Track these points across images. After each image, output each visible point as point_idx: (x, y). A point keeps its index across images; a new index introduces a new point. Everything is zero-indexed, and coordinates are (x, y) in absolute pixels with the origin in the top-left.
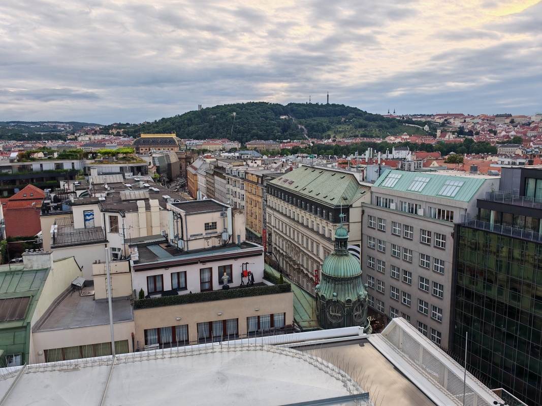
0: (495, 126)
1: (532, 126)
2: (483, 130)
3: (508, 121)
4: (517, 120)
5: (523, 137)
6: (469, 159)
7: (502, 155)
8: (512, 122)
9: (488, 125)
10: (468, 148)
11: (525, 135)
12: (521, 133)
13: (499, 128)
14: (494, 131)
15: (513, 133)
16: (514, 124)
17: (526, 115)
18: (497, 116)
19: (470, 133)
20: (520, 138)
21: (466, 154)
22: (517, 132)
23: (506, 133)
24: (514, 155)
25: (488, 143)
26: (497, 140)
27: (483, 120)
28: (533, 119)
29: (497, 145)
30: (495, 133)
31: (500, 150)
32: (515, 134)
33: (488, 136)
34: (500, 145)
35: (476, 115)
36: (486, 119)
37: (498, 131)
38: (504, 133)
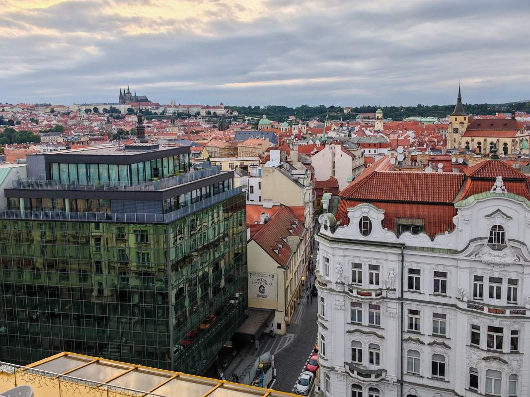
0: (36, 115)
1: (71, 115)
2: (24, 119)
3: (48, 110)
4: (57, 110)
5: (64, 126)
6: (10, 149)
7: (44, 143)
8: (52, 111)
9: (29, 114)
10: (10, 138)
11: (66, 123)
12: (62, 121)
13: (40, 117)
14: (36, 120)
15: (54, 122)
16: (55, 114)
17: (64, 105)
18: (37, 105)
19: (11, 122)
20: (61, 127)
21: (7, 145)
22: (58, 121)
23: (48, 122)
24: (55, 143)
25: (31, 133)
26: (39, 129)
27: (23, 109)
28: (72, 108)
29: (40, 134)
30: (37, 122)
31: (44, 139)
32: (57, 123)
33: (30, 126)
34: (43, 134)
35: (15, 104)
36: (25, 108)
37: (40, 121)
38: (45, 122)
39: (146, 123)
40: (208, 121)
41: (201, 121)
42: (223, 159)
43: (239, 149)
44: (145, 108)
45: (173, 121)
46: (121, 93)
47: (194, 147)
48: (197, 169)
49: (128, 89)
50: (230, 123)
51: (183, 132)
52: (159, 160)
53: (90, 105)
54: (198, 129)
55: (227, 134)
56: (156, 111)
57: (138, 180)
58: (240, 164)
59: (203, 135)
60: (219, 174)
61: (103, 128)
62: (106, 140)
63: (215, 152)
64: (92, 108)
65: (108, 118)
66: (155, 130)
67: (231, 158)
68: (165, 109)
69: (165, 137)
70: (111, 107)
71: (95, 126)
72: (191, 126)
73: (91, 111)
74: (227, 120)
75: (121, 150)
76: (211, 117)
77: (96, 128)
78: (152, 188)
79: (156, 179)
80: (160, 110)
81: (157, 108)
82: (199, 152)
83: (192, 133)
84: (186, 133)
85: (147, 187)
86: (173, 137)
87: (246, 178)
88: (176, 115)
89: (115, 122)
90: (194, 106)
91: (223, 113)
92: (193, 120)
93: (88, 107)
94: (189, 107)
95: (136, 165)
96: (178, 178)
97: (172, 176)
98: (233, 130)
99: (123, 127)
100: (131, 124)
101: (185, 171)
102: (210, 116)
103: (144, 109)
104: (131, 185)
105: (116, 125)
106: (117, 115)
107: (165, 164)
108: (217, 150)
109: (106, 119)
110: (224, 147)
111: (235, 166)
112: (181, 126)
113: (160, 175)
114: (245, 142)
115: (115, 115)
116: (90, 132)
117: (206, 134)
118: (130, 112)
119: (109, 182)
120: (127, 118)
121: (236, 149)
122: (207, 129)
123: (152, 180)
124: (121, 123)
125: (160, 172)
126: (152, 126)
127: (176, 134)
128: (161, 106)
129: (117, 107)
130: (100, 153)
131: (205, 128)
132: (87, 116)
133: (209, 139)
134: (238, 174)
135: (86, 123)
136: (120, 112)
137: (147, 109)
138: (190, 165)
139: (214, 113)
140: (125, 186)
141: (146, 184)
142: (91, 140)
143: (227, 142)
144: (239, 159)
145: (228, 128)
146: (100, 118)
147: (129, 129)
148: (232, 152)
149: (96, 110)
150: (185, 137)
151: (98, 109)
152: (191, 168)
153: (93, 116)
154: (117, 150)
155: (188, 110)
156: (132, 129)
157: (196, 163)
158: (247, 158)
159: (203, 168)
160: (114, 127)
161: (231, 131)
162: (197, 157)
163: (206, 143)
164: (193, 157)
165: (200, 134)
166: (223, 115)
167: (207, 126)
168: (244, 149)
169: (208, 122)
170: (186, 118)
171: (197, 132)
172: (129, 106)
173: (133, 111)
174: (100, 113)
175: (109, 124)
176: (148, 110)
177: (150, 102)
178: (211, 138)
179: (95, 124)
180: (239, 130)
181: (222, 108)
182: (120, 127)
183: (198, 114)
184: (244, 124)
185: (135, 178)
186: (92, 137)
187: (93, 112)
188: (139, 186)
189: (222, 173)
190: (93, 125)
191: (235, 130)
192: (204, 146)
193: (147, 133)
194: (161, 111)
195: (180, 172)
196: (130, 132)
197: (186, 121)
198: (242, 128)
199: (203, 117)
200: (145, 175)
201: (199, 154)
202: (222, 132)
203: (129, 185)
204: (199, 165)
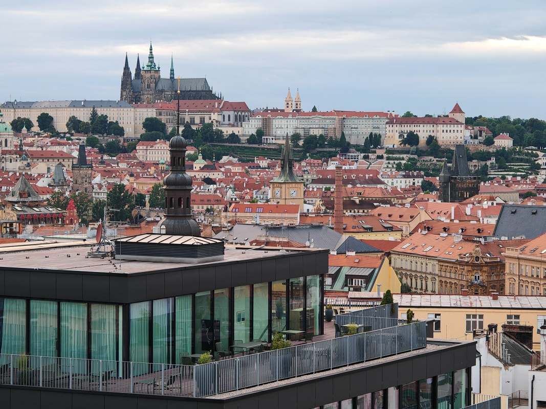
39: (202, 169)
40: (407, 168)
41: (382, 167)
42: (446, 300)
43: (510, 267)
44: (202, 120)
45: (288, 166)
46: (127, 68)
47: (353, 254)
48: (347, 331)
49: (151, 57)
50: (483, 175)
51: (318, 202)
52: (222, 294)
53: (28, 105)
54: (372, 192)
55: (468, 212)
56: (236, 131)
57: (151, 359)
58: (505, 321)
59: (385, 217)
60: (421, 351)
61: (63, 183)
62: (71, 222)
63: (424, 276)
64: (33, 116)
65: (82, 150)
66: (230, 193)
67: (474, 298)
68: (266, 123)
69: (257, 218)
70: (94, 114)
71: (41, 176)
72: (346, 182)
73: (29, 124)
74: (474, 165)
75: (104, 256)
76: (420, 153)
77: (42, 183)
78: (191, 388)
79: (207, 355)
80: (250, 128)
81: (239, 120)
82: (367, 272)
83: (349, 205)
84: (329, 205)
85: (176, 384)
86: (285, 220)
87: (523, 371)
88: (301, 143)
89: (102, 162)
90: (361, 115)
91: (460, 141)
92: (357, 164)
93: (23, 114)
94: (344, 116)
95: (145, 306)
96: (277, 357)
97: (261, 349)
98: (492, 199)
99: (126, 181)
100: (152, 170)
101: (307, 336)
102: (413, 148)
103: (197, 121)
104: (127, 375)
105: (106, 174)
106: (110, 139)
107: (241, 307)
108: (430, 270)
109: (76, 154)
110: (455, 257)
111: (486, 327)
112: (314, 181)
113: (222, 345)
114: (532, 245)
115: (105, 139)
116: (21, 195)
117: (396, 211)
118: (154, 130)
119: (59, 361)
120: (142, 153)
121: (498, 267)
122: (401, 194)
123: (194, 361)
124: (123, 166)
125: (224, 335)
126: (221, 181)
127: (294, 209)
128: (253, 114)
129: (113, 115)
130: (36, 262)
131: (395, 190)
132: (16, 141)
133: (407, 228)
134: (494, 355)
135: (14, 166)
136: (120, 131)
137: (207, 121)
138: (326, 316)
139: (431, 140)
140: (107, 376)
141: (175, 372)
142: (23, 220)
143: (468, 239)
144: (504, 301)
145: (475, 191)
146: (57, 149)
147: (146, 188)
148: (483, 277)
149: (46, 122)
150: (324, 220)
151: (52, 119)
152: (326, 325)
153: (36, 141)
154: (92, 255)
155: (342, 126)
156: (156, 188)
157: (347, 310)
158: (534, 302)
159: (367, 329)
160: (98, 179)
161: (486, 204)
162: (357, 289)
163: (396, 243)
164: (346, 289)
165: (375, 212)
166: (459, 147)
167: (401, 183)
168: (527, 269)
169: (408, 170)
170: (332, 155)
171: (367, 204)
172: (151, 113)
173: (163, 127)
174: (57, 134)
175: (84, 171)
176: (211, 125)
177: (219, 99)
178: (414, 224)
179: (40, 167)
180: (513, 199)
181: (458, 123)
182: (117, 181)
183: (374, 141)
184: (533, 182)
185: (139, 351)
186: (29, 211)
187: (36, 128)
188: (150, 378)
189: (430, 348)
190: (34, 172)
191: (499, 200)
192: (386, 250)
193: (202, 202)
194: (254, 132)
195: (289, 337)
196: (147, 199)
197: (332, 166)
198: (525, 195)
199: (389, 151)
200: (174, 342)
201: (368, 279)
202: (452, 207)
203: (121, 375)
204: (354, 317)
